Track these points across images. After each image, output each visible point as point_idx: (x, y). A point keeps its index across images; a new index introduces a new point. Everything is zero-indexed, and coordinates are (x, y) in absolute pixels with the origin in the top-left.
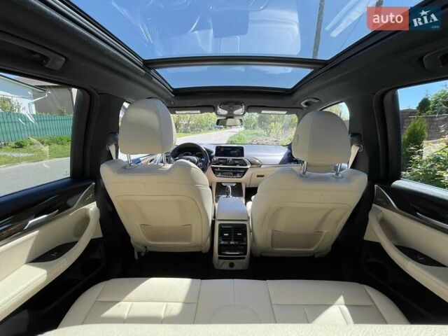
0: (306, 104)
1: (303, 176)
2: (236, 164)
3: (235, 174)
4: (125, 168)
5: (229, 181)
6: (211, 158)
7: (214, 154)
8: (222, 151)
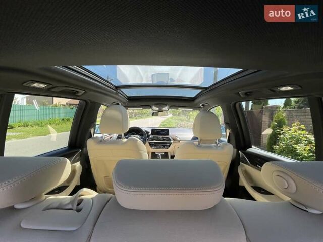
0: (202, 105)
1: (198, 146)
2: (164, 140)
3: (164, 146)
4: (101, 141)
5: (160, 151)
6: (148, 136)
7: (150, 133)
8: (156, 132)
